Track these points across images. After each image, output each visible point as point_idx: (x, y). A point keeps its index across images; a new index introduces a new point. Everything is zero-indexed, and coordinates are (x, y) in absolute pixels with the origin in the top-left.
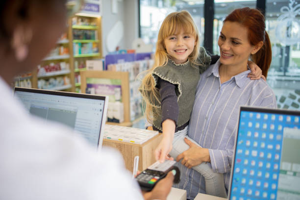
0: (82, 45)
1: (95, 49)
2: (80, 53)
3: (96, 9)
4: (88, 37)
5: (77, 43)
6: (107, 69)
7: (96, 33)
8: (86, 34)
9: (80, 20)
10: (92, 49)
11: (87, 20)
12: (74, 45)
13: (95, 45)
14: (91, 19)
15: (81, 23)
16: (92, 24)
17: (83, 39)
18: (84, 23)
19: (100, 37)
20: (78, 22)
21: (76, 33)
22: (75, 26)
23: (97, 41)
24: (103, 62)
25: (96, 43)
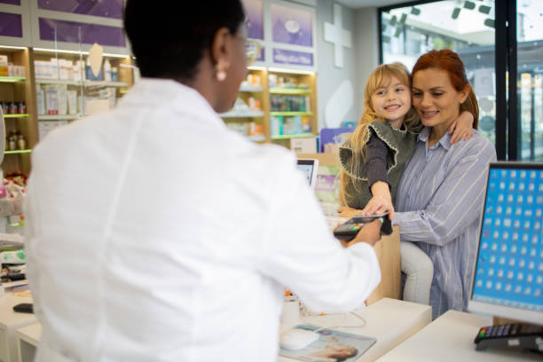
0: (285, 119)
1: (306, 127)
2: (281, 133)
3: (308, 61)
4: (294, 107)
5: (276, 116)
6: (323, 151)
7: (307, 99)
8: (291, 102)
9: (281, 79)
10: (301, 126)
11: (292, 80)
12: (273, 119)
13: (306, 121)
14: (299, 78)
15: (283, 85)
16: (302, 85)
17: (286, 111)
18: (288, 84)
19: (314, 107)
20: (278, 82)
21: (275, 100)
22: (273, 90)
23: (309, 112)
24: (317, 140)
25: (308, 116)
